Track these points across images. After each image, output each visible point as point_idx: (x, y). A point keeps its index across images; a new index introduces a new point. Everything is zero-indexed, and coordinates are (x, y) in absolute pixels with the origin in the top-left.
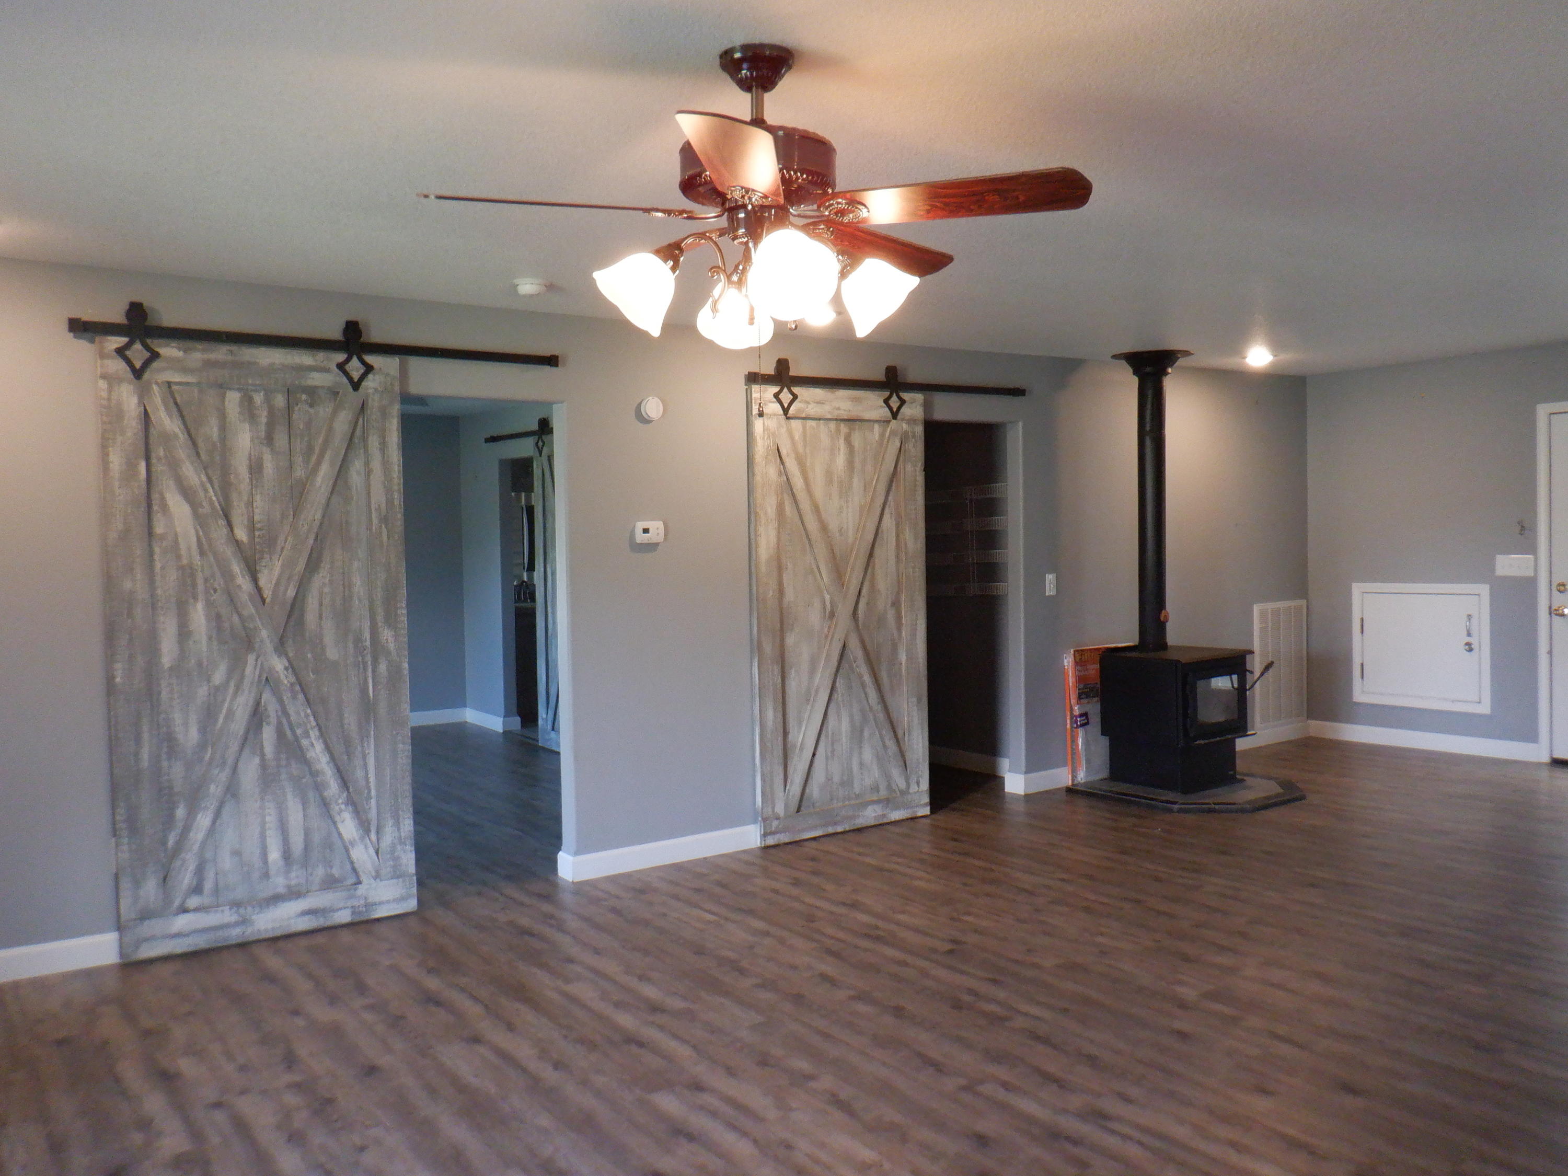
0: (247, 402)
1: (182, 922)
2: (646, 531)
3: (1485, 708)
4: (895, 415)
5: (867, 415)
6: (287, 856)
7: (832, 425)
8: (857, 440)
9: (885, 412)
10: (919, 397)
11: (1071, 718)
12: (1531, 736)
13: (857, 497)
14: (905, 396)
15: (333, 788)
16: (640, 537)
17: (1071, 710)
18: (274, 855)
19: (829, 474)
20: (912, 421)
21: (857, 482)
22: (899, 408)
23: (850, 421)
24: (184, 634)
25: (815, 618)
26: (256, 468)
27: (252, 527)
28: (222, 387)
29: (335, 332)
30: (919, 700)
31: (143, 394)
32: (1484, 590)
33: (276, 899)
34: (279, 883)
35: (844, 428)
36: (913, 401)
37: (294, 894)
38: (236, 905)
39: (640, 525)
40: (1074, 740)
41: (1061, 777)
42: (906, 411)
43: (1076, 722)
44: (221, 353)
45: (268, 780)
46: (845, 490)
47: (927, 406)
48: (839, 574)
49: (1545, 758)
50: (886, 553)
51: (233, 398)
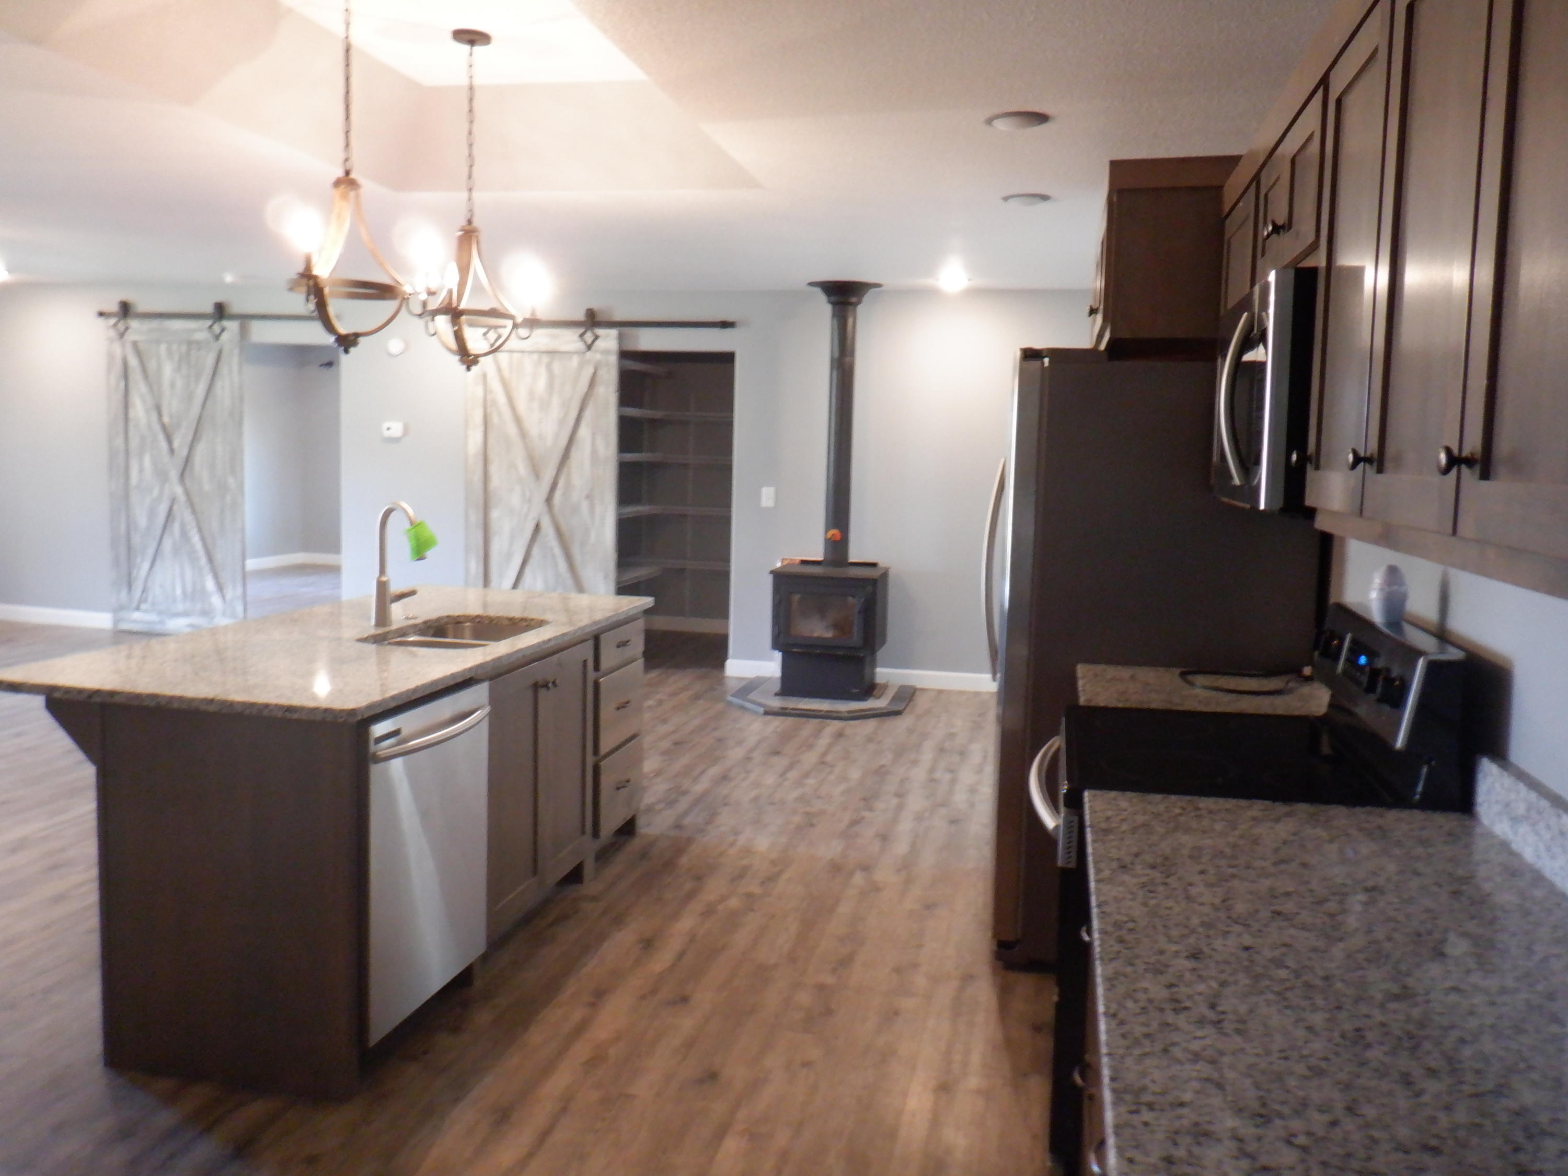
0: (169, 350)
1: (136, 615)
2: (388, 429)
4: (589, 347)
5: (564, 348)
6: (184, 593)
7: (535, 356)
8: (556, 367)
9: (580, 346)
10: (613, 332)
13: (555, 411)
14: (600, 332)
15: (203, 561)
16: (387, 434)
18: (179, 591)
19: (531, 395)
20: (606, 352)
21: (556, 401)
22: (593, 342)
23: (551, 353)
24: (141, 470)
25: (515, 500)
26: (173, 385)
27: (171, 416)
28: (158, 342)
29: (209, 308)
30: (606, 577)
31: (123, 346)
33: (178, 615)
34: (180, 607)
35: (545, 359)
36: (607, 336)
37: (186, 614)
38: (160, 613)
39: (386, 425)
42: (600, 344)
44: (155, 324)
45: (176, 551)
46: (545, 406)
47: (621, 338)
48: (536, 471)
50: (581, 456)
51: (163, 347)
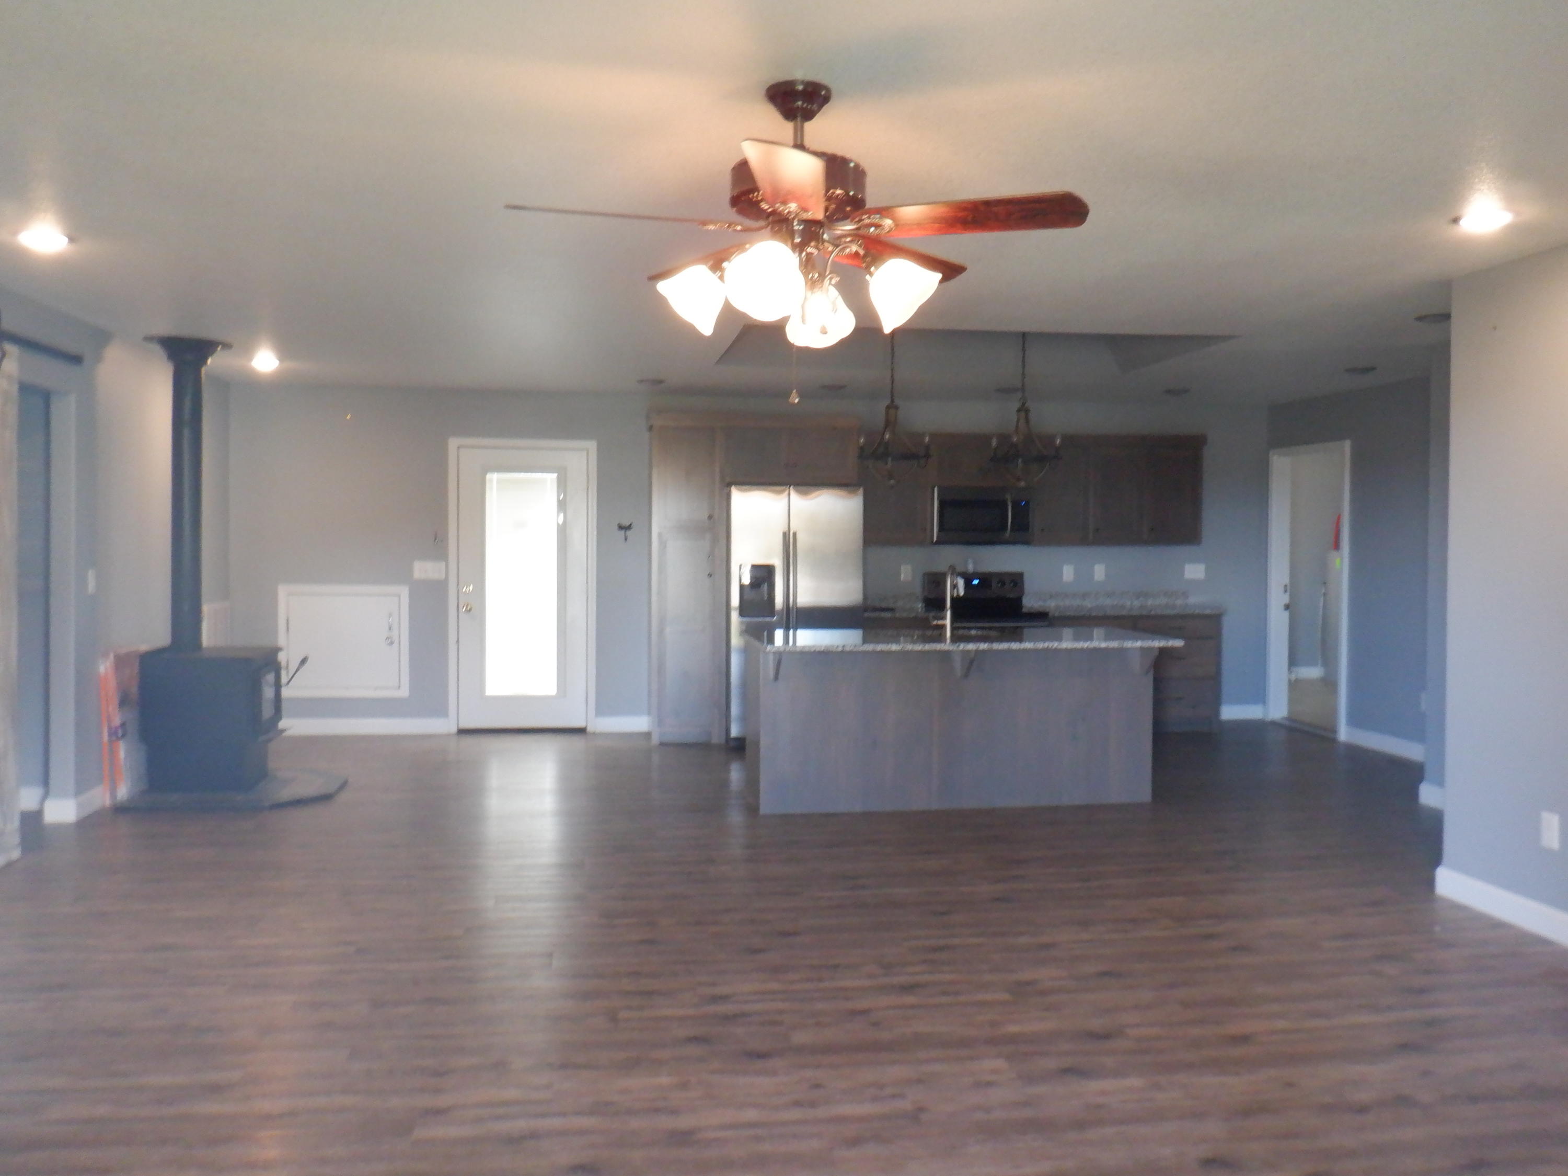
3: (404, 692)
10: (16, 350)
11: (110, 728)
12: (441, 710)
17: (109, 720)
20: (10, 379)
32: (404, 592)
36: (11, 355)
40: (113, 754)
41: (100, 797)
42: (6, 365)
43: (116, 733)
49: (454, 730)
